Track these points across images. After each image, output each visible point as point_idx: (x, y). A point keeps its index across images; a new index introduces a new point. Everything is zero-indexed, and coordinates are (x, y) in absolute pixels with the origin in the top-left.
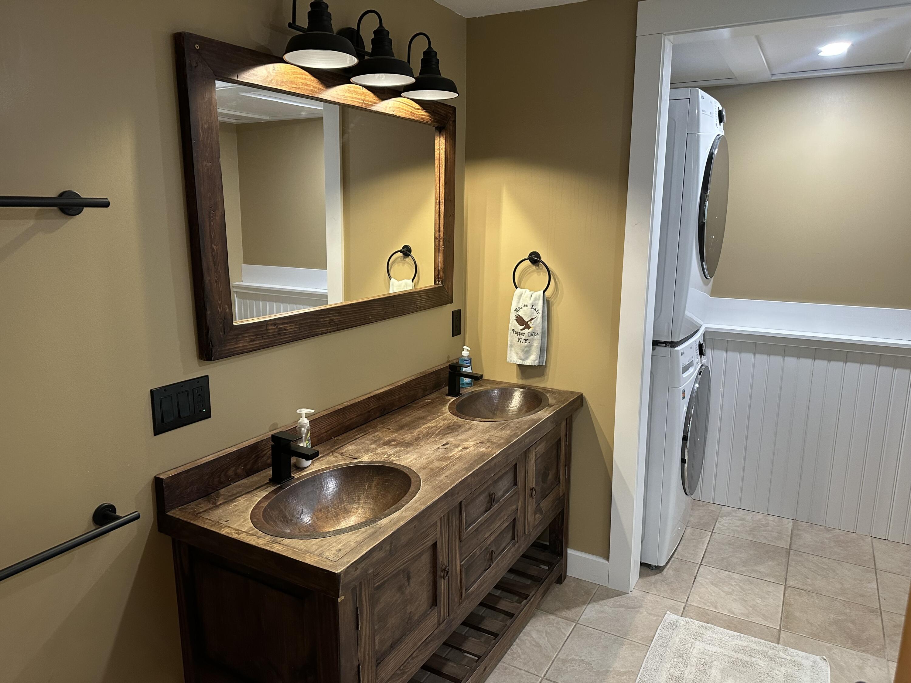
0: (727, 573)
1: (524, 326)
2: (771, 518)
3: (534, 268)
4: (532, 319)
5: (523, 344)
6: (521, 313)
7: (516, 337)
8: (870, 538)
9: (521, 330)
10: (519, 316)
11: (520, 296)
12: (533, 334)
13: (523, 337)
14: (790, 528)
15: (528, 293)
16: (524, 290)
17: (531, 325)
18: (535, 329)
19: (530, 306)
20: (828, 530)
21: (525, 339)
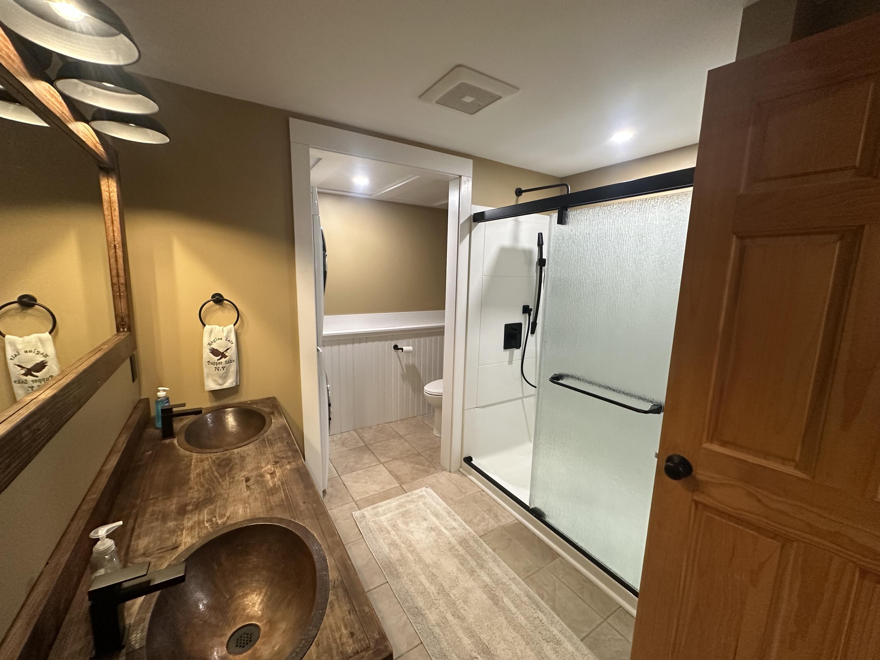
0: (355, 473)
1: (220, 356)
2: (344, 434)
3: (218, 306)
4: (228, 349)
5: (221, 371)
6: (214, 346)
7: (213, 367)
8: (387, 424)
9: (218, 360)
10: (213, 348)
11: (211, 332)
12: (230, 362)
13: (220, 366)
14: (357, 435)
15: (217, 328)
16: (214, 326)
17: (227, 354)
18: (230, 358)
19: (224, 339)
20: (370, 427)
21: (223, 367)
